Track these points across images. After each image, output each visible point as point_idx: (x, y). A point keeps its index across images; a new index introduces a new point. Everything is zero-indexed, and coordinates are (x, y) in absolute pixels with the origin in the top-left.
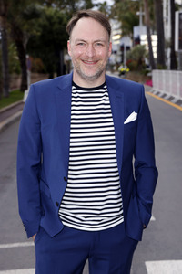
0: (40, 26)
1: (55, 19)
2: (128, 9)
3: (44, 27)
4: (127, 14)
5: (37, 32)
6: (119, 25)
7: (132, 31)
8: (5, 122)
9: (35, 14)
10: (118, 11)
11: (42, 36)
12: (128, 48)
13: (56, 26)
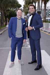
0: (9, 12)
1: (12, 11)
2: (26, 10)
3: (10, 13)
4: (26, 11)
5: (8, 14)
6: (24, 13)
7: (27, 15)
8: (4, 30)
9: (9, 10)
10: (24, 11)
11: (9, 15)
12: (26, 18)
13: (12, 13)
